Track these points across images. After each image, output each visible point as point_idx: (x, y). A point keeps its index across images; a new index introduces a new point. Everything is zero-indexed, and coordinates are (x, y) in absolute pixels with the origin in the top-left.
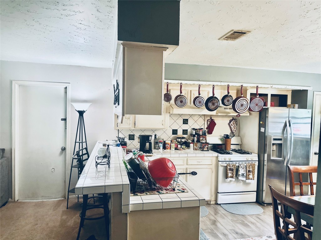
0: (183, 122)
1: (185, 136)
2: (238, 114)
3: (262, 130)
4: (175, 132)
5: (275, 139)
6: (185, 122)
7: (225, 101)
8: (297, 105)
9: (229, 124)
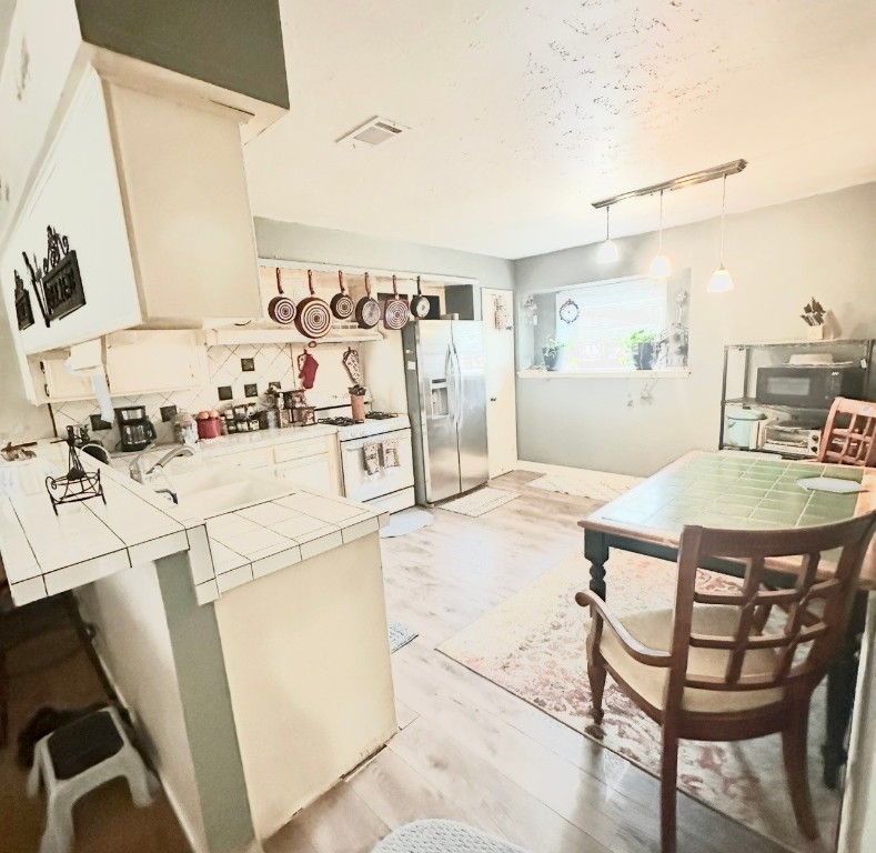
0: (243, 366)
1: (252, 400)
2: (310, 340)
3: (411, 365)
4: (225, 393)
5: (435, 382)
6: (247, 365)
7: (339, 309)
8: (456, 315)
9: (344, 363)
